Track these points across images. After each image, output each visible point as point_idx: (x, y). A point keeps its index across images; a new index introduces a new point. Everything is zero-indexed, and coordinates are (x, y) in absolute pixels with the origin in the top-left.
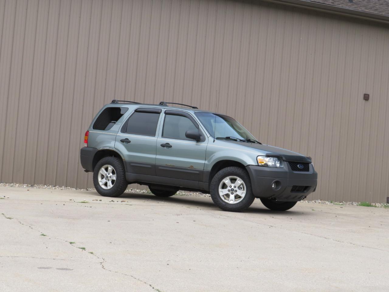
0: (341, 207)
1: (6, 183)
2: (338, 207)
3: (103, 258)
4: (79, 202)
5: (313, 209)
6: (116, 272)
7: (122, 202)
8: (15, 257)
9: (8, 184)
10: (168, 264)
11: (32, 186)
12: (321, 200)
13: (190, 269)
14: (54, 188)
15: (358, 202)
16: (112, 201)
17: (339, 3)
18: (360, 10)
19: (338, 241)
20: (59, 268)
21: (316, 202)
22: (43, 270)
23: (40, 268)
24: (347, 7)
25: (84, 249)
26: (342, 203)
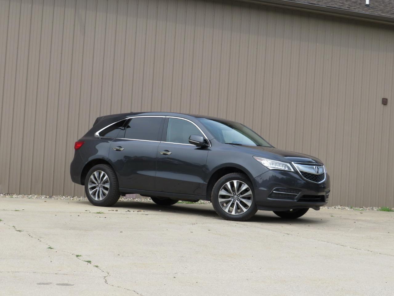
0: (361, 213)
1: (25, 195)
2: (358, 213)
3: (107, 272)
4: (95, 213)
5: (332, 215)
6: (118, 287)
7: (138, 212)
8: (16, 272)
9: (26, 196)
10: (175, 277)
11: (50, 197)
12: (341, 206)
13: (197, 282)
14: (72, 199)
15: (378, 207)
16: (128, 211)
17: (355, 8)
18: (377, 14)
19: (355, 248)
20: (60, 283)
21: (335, 208)
22: (42, 285)
23: (40, 284)
24: (363, 11)
25: (89, 262)
26: (362, 209)
